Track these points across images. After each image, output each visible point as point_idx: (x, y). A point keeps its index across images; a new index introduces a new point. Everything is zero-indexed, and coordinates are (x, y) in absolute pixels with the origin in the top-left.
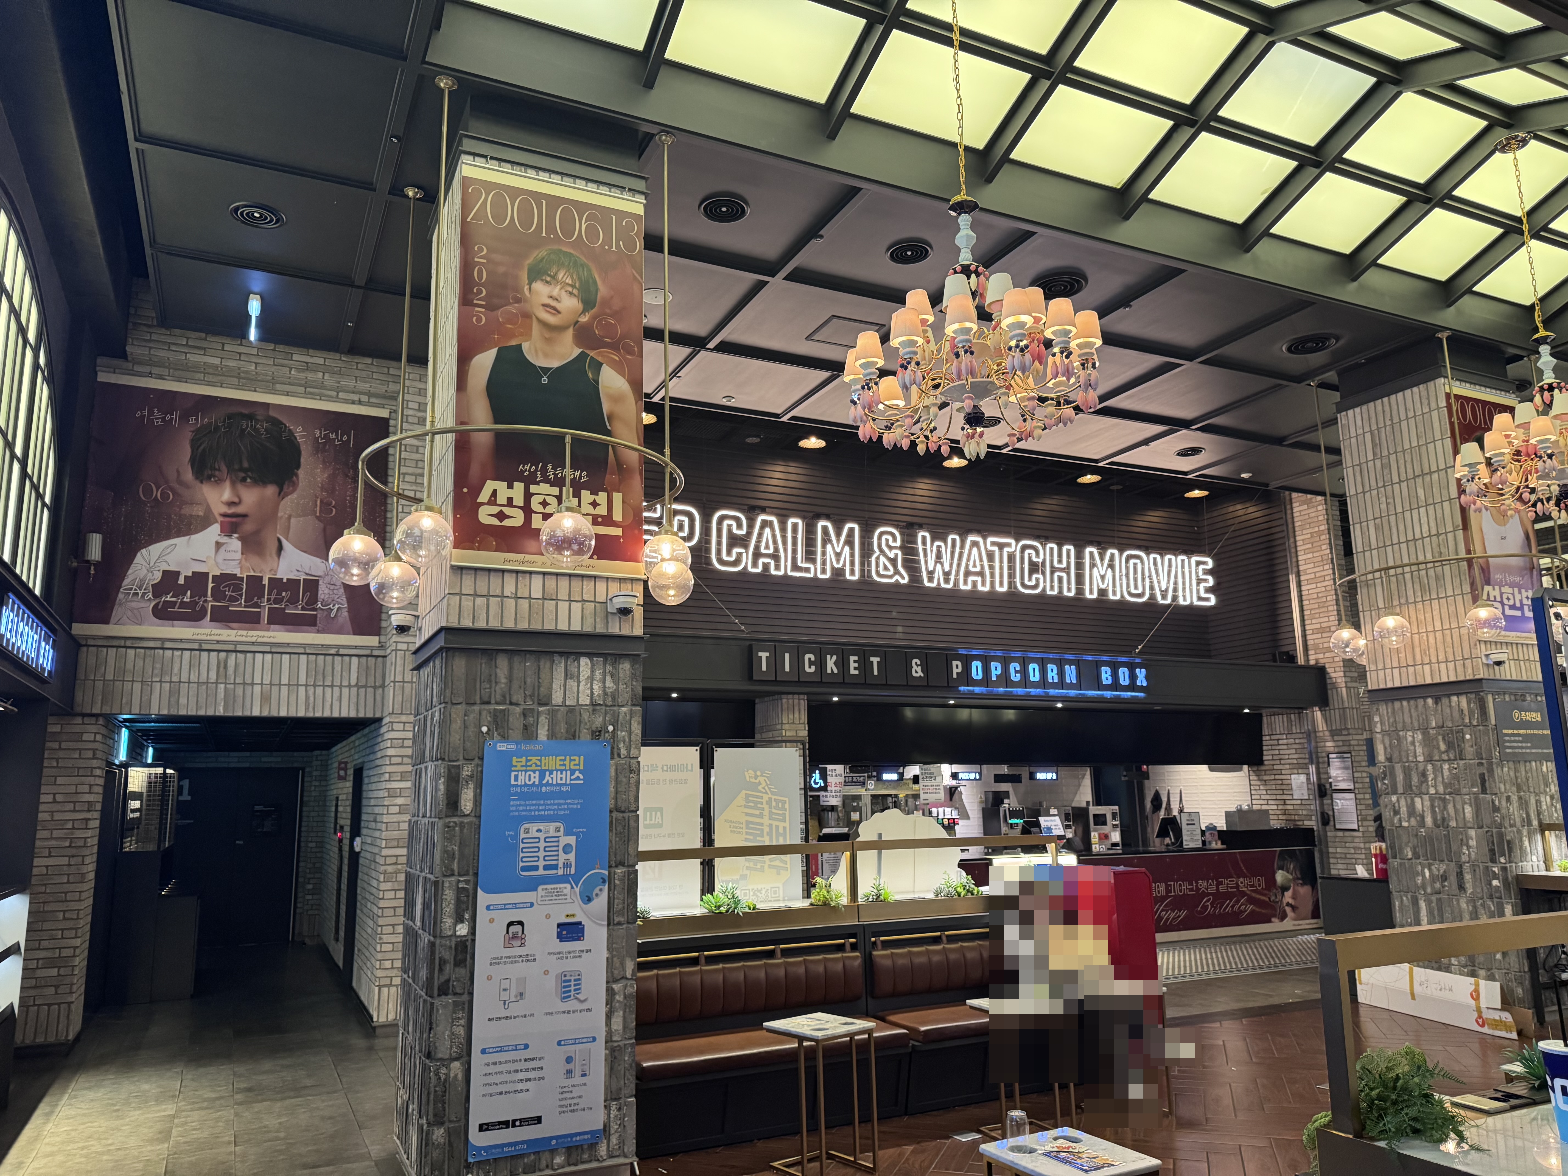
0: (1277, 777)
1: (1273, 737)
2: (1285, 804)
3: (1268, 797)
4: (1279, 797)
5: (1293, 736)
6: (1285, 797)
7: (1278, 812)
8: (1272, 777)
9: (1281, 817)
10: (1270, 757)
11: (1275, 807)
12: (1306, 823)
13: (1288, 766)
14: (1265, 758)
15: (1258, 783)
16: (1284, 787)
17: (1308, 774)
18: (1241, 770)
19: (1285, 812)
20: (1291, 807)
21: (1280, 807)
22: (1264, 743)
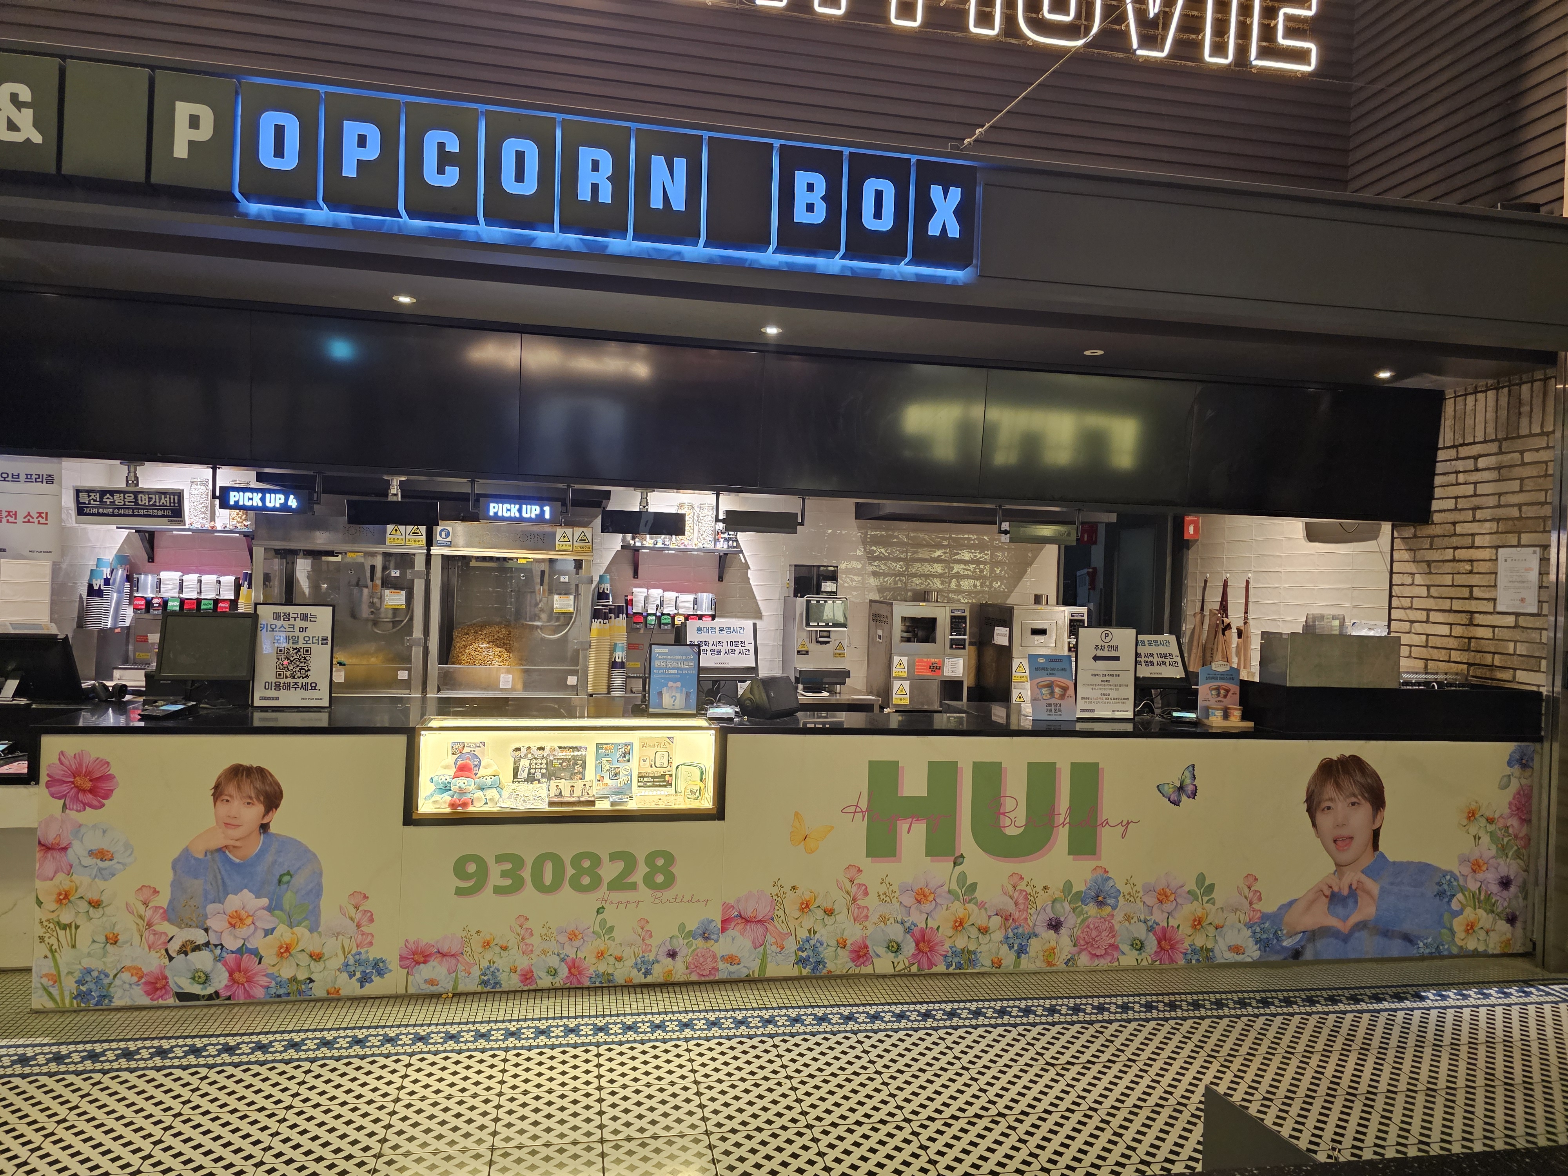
0: (1461, 554)
1: (1464, 451)
2: (1471, 624)
3: (1430, 604)
4: (1457, 605)
5: (1519, 444)
6: (1473, 606)
7: (1452, 643)
8: (1449, 554)
9: (1455, 656)
10: (1450, 504)
11: (1445, 630)
12: (1521, 676)
13: (1488, 527)
14: (1435, 505)
15: (1412, 568)
16: (1474, 580)
17: (1546, 547)
18: (1374, 535)
19: (1468, 644)
20: (1487, 633)
21: (1458, 631)
22: (1440, 468)
